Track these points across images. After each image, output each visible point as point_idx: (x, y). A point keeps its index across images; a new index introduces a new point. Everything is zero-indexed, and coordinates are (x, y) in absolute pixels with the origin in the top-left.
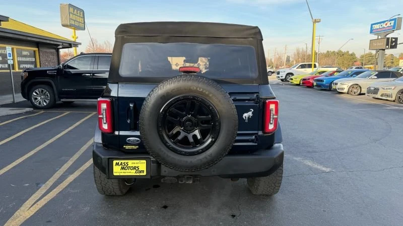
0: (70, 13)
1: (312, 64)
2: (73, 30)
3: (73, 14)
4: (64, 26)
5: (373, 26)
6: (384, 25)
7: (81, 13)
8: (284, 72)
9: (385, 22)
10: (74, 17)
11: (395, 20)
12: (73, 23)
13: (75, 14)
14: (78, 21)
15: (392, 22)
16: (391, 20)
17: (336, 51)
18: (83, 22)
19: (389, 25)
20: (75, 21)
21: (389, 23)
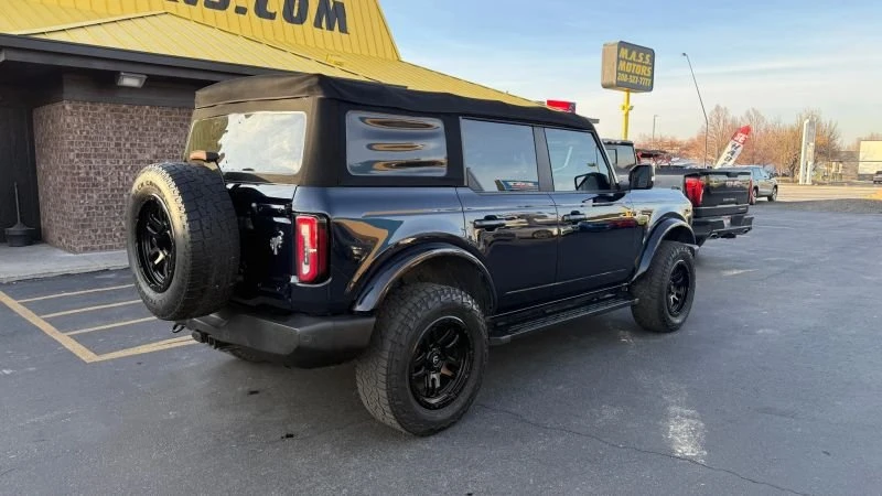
0: (619, 59)
2: (625, 93)
3: (627, 61)
4: (605, 86)
7: (648, 56)
10: (629, 67)
12: (624, 78)
13: (632, 62)
14: (638, 73)
18: (649, 75)
20: (629, 74)
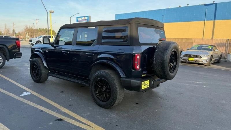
1: (51, 36)
5: (78, 18)
6: (83, 18)
8: (35, 40)
9: (83, 17)
11: (88, 16)
15: (87, 18)
16: (86, 17)
17: (45, 29)
19: (85, 19)
21: (85, 18)
